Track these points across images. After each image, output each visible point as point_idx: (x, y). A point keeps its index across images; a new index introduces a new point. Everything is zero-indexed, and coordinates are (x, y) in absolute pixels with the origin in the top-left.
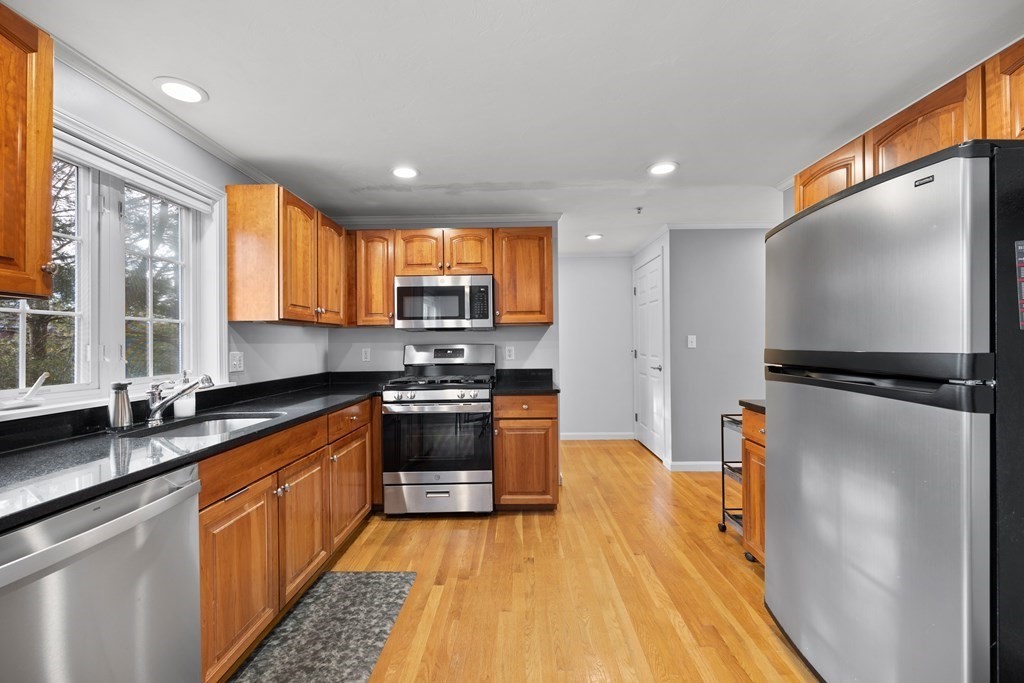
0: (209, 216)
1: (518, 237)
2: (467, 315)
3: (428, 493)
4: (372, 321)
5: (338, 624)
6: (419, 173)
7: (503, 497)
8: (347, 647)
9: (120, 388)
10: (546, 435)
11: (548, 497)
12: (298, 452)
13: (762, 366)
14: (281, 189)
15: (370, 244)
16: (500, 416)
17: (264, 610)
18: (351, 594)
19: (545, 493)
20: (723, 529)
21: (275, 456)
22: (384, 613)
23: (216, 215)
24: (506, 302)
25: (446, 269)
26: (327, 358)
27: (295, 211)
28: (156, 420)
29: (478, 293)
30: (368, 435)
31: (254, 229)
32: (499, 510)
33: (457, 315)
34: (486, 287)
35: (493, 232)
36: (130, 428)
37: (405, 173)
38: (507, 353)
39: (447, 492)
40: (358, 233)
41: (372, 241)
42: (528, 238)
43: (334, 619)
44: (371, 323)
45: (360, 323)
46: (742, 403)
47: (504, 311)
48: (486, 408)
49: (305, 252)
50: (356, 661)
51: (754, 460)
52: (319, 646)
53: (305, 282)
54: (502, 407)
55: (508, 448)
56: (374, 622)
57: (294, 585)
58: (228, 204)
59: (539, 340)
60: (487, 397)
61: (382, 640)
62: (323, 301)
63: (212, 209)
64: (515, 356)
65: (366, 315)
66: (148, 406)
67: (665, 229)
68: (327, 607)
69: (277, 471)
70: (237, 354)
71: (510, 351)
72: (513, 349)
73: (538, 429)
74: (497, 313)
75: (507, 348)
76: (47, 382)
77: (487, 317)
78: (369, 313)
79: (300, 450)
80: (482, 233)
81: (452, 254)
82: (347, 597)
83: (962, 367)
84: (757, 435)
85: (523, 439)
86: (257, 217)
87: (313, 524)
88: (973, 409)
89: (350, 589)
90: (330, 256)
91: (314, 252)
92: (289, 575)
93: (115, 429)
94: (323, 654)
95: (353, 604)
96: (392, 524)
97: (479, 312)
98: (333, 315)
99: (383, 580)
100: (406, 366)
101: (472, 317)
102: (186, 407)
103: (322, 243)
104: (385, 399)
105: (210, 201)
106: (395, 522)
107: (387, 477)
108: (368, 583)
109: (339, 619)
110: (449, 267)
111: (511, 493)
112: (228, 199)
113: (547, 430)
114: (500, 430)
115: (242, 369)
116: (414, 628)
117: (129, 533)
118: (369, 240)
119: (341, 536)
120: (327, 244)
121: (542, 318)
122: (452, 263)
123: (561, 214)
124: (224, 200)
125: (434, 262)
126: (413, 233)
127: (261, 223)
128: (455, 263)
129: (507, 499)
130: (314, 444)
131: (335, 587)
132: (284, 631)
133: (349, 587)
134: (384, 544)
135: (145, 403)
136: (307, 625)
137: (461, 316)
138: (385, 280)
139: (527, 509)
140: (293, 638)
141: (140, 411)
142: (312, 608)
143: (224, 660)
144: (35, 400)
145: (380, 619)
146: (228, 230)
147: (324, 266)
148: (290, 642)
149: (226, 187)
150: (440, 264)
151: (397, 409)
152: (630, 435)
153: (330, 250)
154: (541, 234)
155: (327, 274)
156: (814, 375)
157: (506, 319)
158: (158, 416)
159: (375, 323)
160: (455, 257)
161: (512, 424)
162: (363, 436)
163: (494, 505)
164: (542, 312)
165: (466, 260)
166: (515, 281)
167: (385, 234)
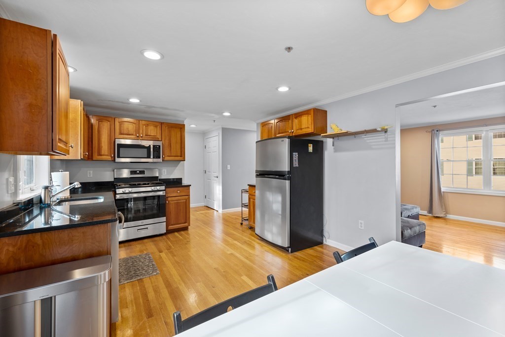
1: (172, 127)
2: (152, 157)
3: (138, 230)
6: (141, 101)
9: (46, 188)
10: (186, 202)
11: (187, 224)
13: (255, 174)
14: (82, 102)
16: (168, 196)
19: (185, 223)
20: (242, 224)
24: (167, 152)
25: (141, 137)
29: (157, 149)
32: (169, 232)
33: (146, 156)
34: (159, 146)
35: (162, 124)
37: (134, 100)
39: (147, 228)
41: (102, 121)
42: (176, 128)
44: (101, 159)
45: (94, 159)
46: (248, 185)
47: (167, 156)
48: (164, 193)
51: (251, 200)
54: (170, 193)
55: (171, 208)
59: (177, 167)
60: (164, 189)
64: (166, 173)
65: (98, 156)
67: (221, 127)
71: (164, 171)
72: (166, 170)
73: (183, 200)
74: (164, 156)
77: (160, 158)
78: (100, 154)
80: (157, 124)
83: (287, 173)
84: (253, 193)
85: (178, 204)
88: (288, 180)
97: (157, 156)
100: (115, 179)
101: (154, 158)
104: (117, 193)
111: (172, 225)
113: (186, 200)
114: (169, 201)
121: (181, 158)
122: (143, 135)
123: (186, 118)
125: (134, 134)
126: (124, 120)
128: (144, 135)
129: (171, 227)
137: (149, 157)
138: (109, 140)
139: (178, 230)
150: (137, 135)
151: (124, 196)
152: (203, 204)
154: (181, 127)
156: (266, 176)
157: (167, 158)
159: (103, 159)
160: (144, 132)
161: (173, 198)
163: (166, 231)
164: (181, 156)
165: (149, 134)
166: (170, 144)
167: (110, 119)
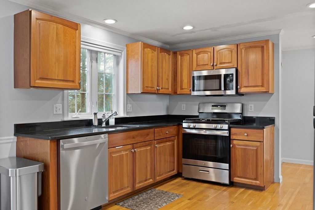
0: (121, 56)
1: (250, 47)
2: (223, 88)
3: (200, 170)
4: (183, 92)
5: (150, 200)
6: (193, 27)
7: (235, 178)
8: (149, 205)
9: (95, 114)
10: (257, 150)
11: (258, 182)
12: (141, 140)
14: (142, 43)
15: (182, 57)
16: (234, 138)
17: (128, 187)
18: (157, 195)
19: (256, 179)
21: (132, 139)
22: (165, 201)
23: (123, 56)
24: (243, 81)
25: (215, 66)
26: (168, 109)
27: (148, 50)
28: (104, 125)
30: (176, 141)
31: (134, 59)
32: (232, 184)
34: (232, 74)
35: (238, 45)
36: (97, 126)
37: (188, 28)
38: (250, 108)
39: (208, 171)
40: (178, 52)
41: (183, 56)
43: (149, 199)
44: (183, 93)
45: (178, 93)
47: (243, 86)
48: (226, 133)
49: (152, 66)
50: (150, 208)
52: (142, 203)
53: (152, 77)
54: (235, 134)
55: (237, 154)
56: (160, 202)
57: (139, 185)
58: (127, 51)
59: (268, 101)
60: (227, 128)
61: (160, 206)
62: (160, 84)
63: (122, 54)
64: (254, 109)
65: (181, 90)
66: (102, 120)
68: (149, 196)
69: (133, 144)
70: (129, 105)
71: (251, 107)
73: (253, 146)
74: (239, 87)
75: (250, 105)
76: (80, 112)
77: (233, 90)
78: (182, 89)
79: (142, 139)
80: (232, 47)
81: (217, 59)
82: (156, 195)
85: (245, 151)
86: (135, 55)
87: (147, 167)
89: (158, 194)
90: (164, 65)
91: (156, 65)
92: (137, 181)
93: (94, 126)
94: (142, 205)
95: (157, 197)
96: (185, 181)
97: (230, 87)
98: (166, 90)
99: (170, 194)
100: (199, 113)
101: (225, 89)
102: (112, 122)
103: (160, 60)
104: (183, 126)
105: (121, 51)
106: (186, 181)
107: (184, 161)
108: (165, 194)
109: (151, 199)
110: (216, 65)
111: (238, 177)
112: (127, 49)
113: (257, 147)
114: (234, 145)
115: (131, 111)
116: (172, 207)
117: (95, 145)
118: (182, 55)
119: (160, 177)
120: (162, 60)
121: (263, 89)
122: (217, 63)
123: (281, 29)
124: (125, 50)
125: (209, 63)
126: (200, 50)
127: (136, 57)
128: (219, 63)
129: (236, 180)
130: (148, 138)
131: (154, 192)
132: (134, 198)
133: (158, 193)
134: (178, 186)
135: (101, 119)
136: (141, 198)
137: (220, 89)
139: (249, 187)
140: (136, 200)
141: (100, 121)
142: (144, 195)
143: (115, 194)
144: (79, 116)
145: (163, 202)
146: (127, 60)
147: (161, 70)
148: (135, 200)
149: (126, 45)
150: (212, 64)
151: (188, 131)
153: (164, 62)
154: (262, 45)
155: (162, 72)
157: (242, 90)
158: (104, 123)
159: (184, 93)
160: (219, 60)
161: (239, 142)
162: (173, 141)
163: (229, 181)
164: (262, 86)
165: (224, 62)
166: (248, 70)
167: (189, 52)
